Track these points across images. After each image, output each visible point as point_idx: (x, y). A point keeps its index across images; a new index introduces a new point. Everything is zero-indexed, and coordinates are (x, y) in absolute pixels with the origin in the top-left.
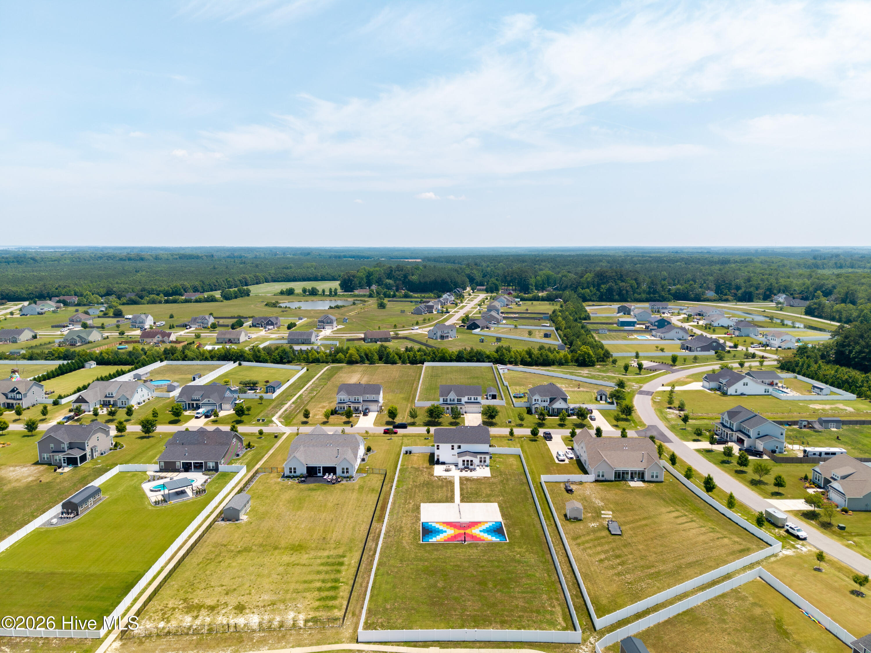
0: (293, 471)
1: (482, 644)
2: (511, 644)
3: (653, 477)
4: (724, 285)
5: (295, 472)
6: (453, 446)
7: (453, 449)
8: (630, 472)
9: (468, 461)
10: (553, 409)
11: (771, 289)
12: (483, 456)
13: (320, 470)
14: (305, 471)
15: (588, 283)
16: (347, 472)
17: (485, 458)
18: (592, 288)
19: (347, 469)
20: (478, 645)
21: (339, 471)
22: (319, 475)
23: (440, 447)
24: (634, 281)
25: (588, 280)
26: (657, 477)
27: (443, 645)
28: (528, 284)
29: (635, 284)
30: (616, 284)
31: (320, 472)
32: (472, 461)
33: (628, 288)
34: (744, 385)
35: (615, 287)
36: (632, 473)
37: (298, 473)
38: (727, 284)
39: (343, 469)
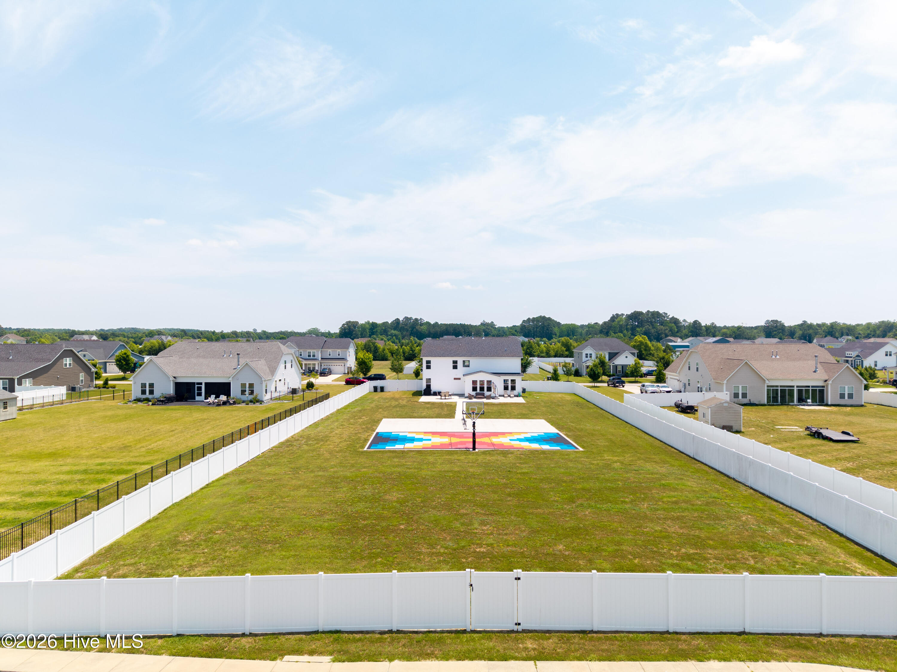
0: (147, 389)
1: (550, 643)
2: (699, 642)
3: (842, 396)
4: (776, 331)
5: (151, 392)
6: (455, 362)
7: (455, 367)
8: (795, 389)
9: (482, 382)
10: (616, 367)
11: (832, 332)
12: (510, 378)
13: (200, 389)
14: (171, 391)
15: (621, 326)
16: (252, 392)
17: (513, 381)
18: (625, 332)
19: (251, 385)
20: (530, 644)
21: (235, 391)
22: (198, 398)
23: (432, 365)
24: (673, 324)
25: (621, 323)
26: (851, 396)
27: (353, 648)
28: (551, 334)
29: (675, 327)
30: (654, 328)
31: (200, 394)
32: (489, 382)
33: (667, 331)
34: (886, 355)
35: (653, 331)
36: (800, 392)
37: (158, 393)
38: (780, 329)
39: (243, 385)
